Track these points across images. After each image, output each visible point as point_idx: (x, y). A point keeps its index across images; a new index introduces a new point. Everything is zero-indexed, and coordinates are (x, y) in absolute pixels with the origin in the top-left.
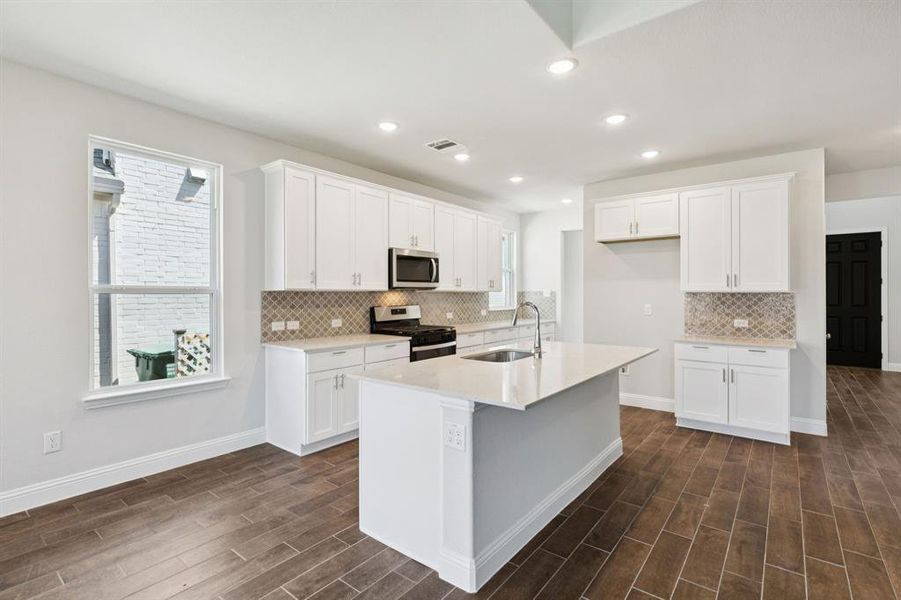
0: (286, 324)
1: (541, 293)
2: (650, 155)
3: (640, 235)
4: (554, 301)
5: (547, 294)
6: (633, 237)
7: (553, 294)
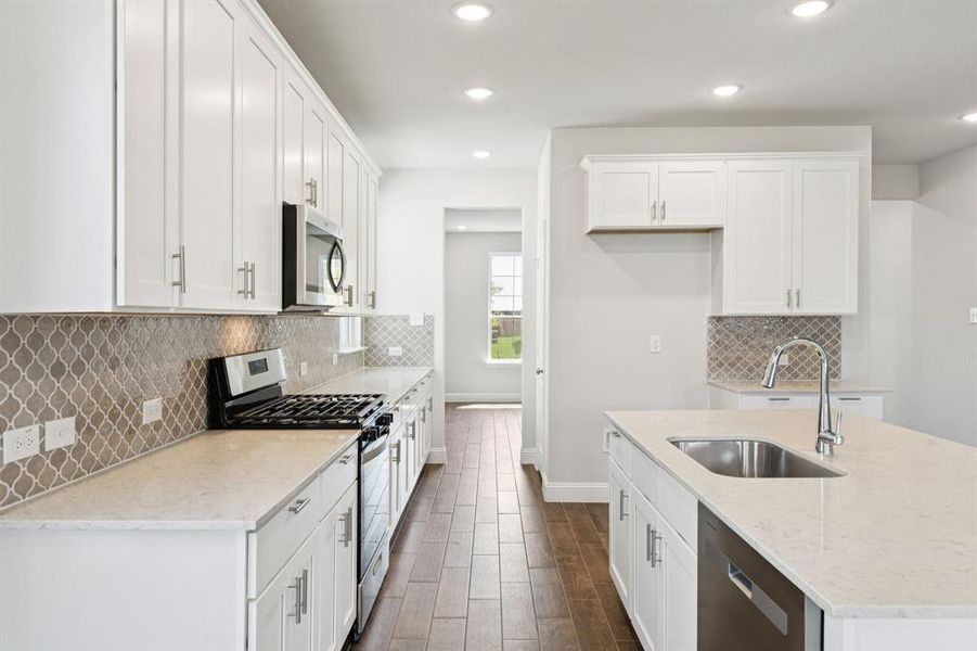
0: (42, 433)
1: (406, 319)
2: (725, 92)
3: (668, 223)
4: (430, 333)
5: (416, 321)
6: (656, 224)
7: (429, 320)
